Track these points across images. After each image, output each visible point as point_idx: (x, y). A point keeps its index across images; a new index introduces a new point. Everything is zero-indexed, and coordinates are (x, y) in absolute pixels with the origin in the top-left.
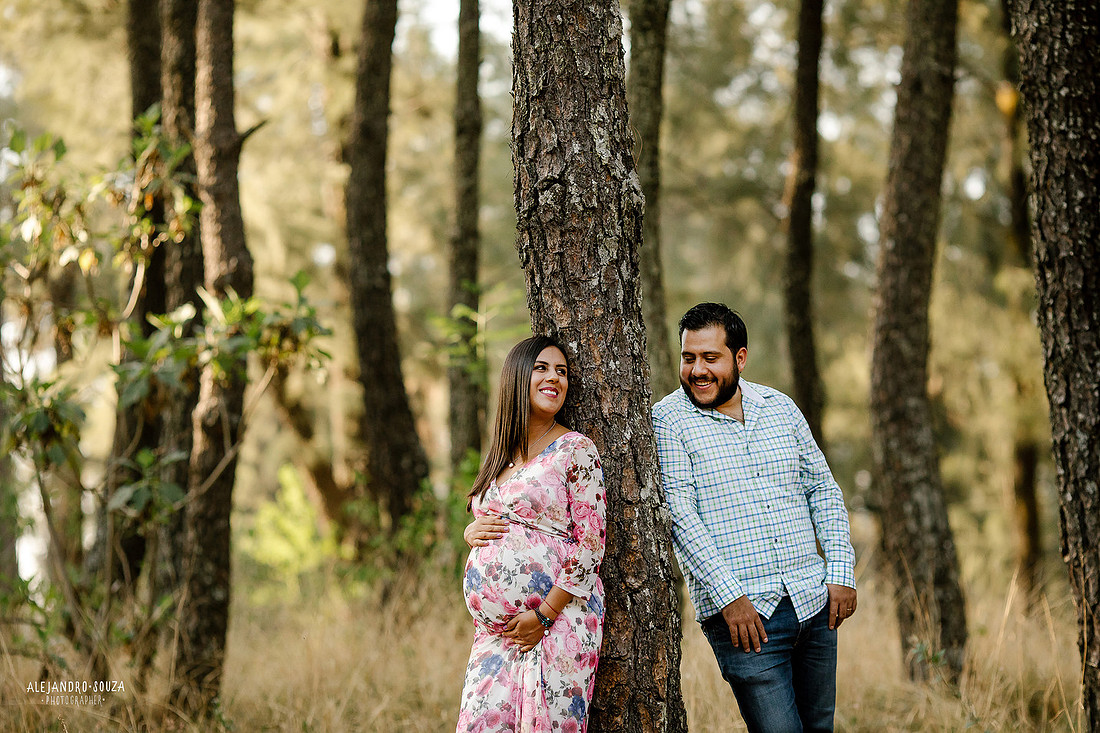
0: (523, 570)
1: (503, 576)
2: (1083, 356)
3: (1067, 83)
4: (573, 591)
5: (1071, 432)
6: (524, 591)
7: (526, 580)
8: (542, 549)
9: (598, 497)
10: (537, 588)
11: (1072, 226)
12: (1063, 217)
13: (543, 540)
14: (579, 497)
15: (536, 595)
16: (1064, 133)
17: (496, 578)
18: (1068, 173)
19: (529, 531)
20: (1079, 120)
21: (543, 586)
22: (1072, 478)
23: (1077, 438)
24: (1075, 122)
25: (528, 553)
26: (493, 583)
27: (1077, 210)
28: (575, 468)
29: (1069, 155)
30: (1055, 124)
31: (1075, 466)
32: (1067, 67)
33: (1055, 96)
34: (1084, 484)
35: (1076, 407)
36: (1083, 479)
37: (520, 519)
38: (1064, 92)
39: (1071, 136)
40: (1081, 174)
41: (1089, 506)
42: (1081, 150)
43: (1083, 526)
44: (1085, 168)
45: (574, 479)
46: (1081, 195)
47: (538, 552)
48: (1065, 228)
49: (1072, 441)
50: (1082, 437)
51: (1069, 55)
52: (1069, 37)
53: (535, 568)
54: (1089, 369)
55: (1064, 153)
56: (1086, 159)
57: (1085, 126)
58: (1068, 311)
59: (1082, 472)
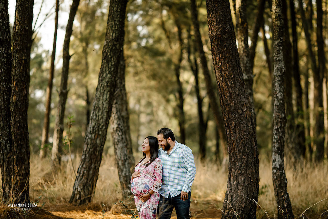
0: (143, 184)
1: (139, 185)
2: (5, 127)
3: (4, 76)
4: (154, 190)
5: (2, 140)
6: (143, 188)
7: (143, 186)
8: (148, 180)
9: (161, 172)
10: (146, 188)
11: (4, 103)
12: (2, 101)
13: (148, 178)
14: (157, 172)
15: (145, 189)
16: (3, 86)
17: (137, 185)
18: (4, 93)
19: (145, 176)
20: (6, 83)
21: (147, 187)
22: (2, 149)
23: (3, 142)
24: (5, 84)
25: (144, 180)
26: (136, 186)
27: (5, 100)
28: (157, 166)
29: (4, 90)
30: (2, 84)
31: (3, 147)
32: (4, 73)
33: (2, 79)
34: (4, 151)
35: (3, 136)
36: (4, 149)
37: (144, 173)
38: (4, 78)
39: (5, 86)
40: (6, 93)
41: (5, 154)
42: (6, 89)
43: (4, 158)
44: (7, 92)
45: (156, 168)
46: (6, 97)
47: (147, 180)
48: (3, 103)
49: (2, 142)
50: (4, 142)
51: (5, 71)
52: (5, 68)
53: (146, 183)
54: (6, 129)
55: (3, 89)
56: (7, 91)
57: (7, 84)
58: (3, 118)
59: (4, 148)
